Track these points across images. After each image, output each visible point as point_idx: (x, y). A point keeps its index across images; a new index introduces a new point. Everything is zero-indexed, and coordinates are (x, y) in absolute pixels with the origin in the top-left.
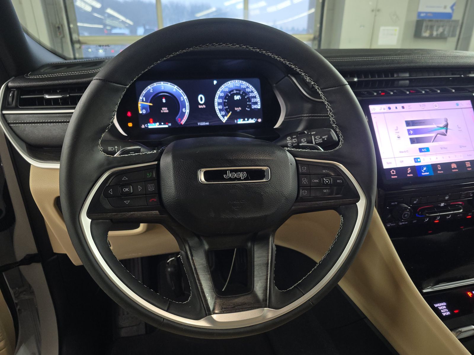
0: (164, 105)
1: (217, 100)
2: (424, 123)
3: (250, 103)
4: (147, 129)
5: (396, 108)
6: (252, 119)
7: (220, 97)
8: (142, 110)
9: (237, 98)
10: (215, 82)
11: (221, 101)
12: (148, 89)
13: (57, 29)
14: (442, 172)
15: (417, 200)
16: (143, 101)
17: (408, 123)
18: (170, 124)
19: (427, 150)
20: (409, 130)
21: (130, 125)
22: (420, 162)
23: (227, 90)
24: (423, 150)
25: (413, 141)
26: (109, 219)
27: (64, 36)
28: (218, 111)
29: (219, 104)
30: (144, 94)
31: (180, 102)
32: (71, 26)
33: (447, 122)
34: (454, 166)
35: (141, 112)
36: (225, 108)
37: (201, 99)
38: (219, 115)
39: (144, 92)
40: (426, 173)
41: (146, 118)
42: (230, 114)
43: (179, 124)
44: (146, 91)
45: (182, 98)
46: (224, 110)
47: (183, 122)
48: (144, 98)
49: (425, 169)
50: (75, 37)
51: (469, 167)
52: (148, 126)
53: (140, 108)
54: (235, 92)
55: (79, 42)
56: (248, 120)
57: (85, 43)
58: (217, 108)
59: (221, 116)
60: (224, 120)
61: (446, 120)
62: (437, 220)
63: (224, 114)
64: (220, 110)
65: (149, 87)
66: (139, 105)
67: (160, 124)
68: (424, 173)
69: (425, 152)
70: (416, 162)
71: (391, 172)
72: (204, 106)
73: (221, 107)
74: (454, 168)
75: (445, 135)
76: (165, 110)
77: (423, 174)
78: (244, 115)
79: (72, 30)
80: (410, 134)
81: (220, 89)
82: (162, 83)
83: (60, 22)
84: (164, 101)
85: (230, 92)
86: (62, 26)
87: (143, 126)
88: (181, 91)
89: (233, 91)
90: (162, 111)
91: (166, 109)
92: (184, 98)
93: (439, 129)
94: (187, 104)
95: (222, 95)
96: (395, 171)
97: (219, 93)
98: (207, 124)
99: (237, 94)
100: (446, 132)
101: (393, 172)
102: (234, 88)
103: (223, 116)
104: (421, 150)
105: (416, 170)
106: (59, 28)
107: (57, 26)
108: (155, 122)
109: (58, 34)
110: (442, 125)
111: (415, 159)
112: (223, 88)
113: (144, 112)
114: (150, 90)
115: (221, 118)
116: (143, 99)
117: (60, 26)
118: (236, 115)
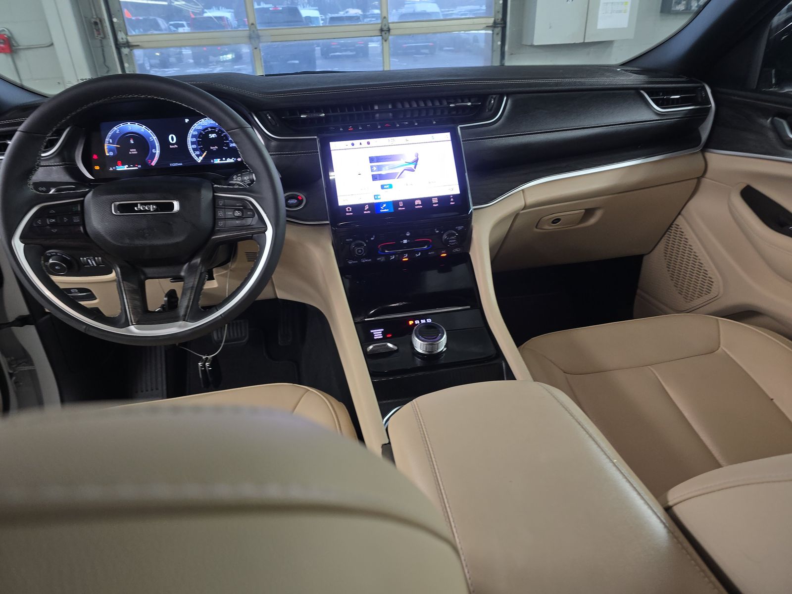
0: (133, 147)
1: (190, 139)
2: (390, 158)
3: (228, 141)
4: (115, 171)
5: (361, 144)
6: (231, 158)
7: (193, 136)
8: (109, 152)
9: (213, 136)
10: (187, 120)
11: (194, 140)
12: (115, 130)
13: (93, 26)
14: (404, 208)
15: (374, 236)
16: (109, 143)
17: (372, 160)
18: (140, 166)
19: (391, 186)
20: (372, 167)
21: (97, 168)
22: (380, 199)
23: (200, 128)
24: (385, 187)
25: (375, 178)
26: (39, 245)
27: (105, 37)
28: (191, 151)
29: (193, 143)
30: (110, 136)
31: (149, 143)
32: (115, 20)
33: (417, 157)
34: (418, 202)
35: (107, 154)
36: (199, 147)
37: (172, 139)
38: (193, 155)
39: (110, 134)
40: (385, 210)
41: (114, 160)
42: (205, 154)
43: (150, 165)
44: (112, 132)
45: (150, 138)
46: (199, 150)
47: (154, 163)
48: (111, 140)
49: (385, 205)
50: (121, 36)
51: (436, 203)
52: (116, 168)
53: (106, 151)
54: (210, 130)
55: (128, 45)
56: (226, 160)
57: (137, 46)
58: (190, 147)
59: (196, 156)
60: (199, 160)
61: (417, 155)
62: (405, 258)
63: (199, 153)
64: (194, 150)
65: (115, 128)
66: (106, 147)
67: (129, 167)
68: (383, 209)
69: (387, 188)
70: (375, 199)
71: (347, 209)
72: (176, 146)
73: (195, 146)
74: (418, 205)
75: (413, 171)
76: (133, 151)
77: (381, 211)
78: (221, 154)
79: (116, 26)
80: (372, 171)
81: (193, 128)
82: (129, 123)
83: (96, 15)
84: (132, 142)
85: (204, 130)
86: (101, 21)
87: (111, 169)
88: (150, 131)
89: (207, 129)
90: (130, 153)
91: (135, 150)
92: (154, 138)
93: (406, 165)
94: (157, 144)
95: (196, 133)
96: (350, 208)
97: (192, 132)
98: (181, 164)
99: (212, 132)
100: (415, 168)
101: (349, 209)
102: (208, 126)
103: (198, 156)
104: (383, 187)
105: (375, 207)
106: (96, 23)
107: (93, 20)
108: (123, 164)
109: (96, 33)
110: (411, 161)
111: (375, 196)
112: (195, 127)
113: (111, 154)
114: (116, 131)
115: (196, 158)
116: (109, 141)
117: (98, 21)
118: (212, 155)
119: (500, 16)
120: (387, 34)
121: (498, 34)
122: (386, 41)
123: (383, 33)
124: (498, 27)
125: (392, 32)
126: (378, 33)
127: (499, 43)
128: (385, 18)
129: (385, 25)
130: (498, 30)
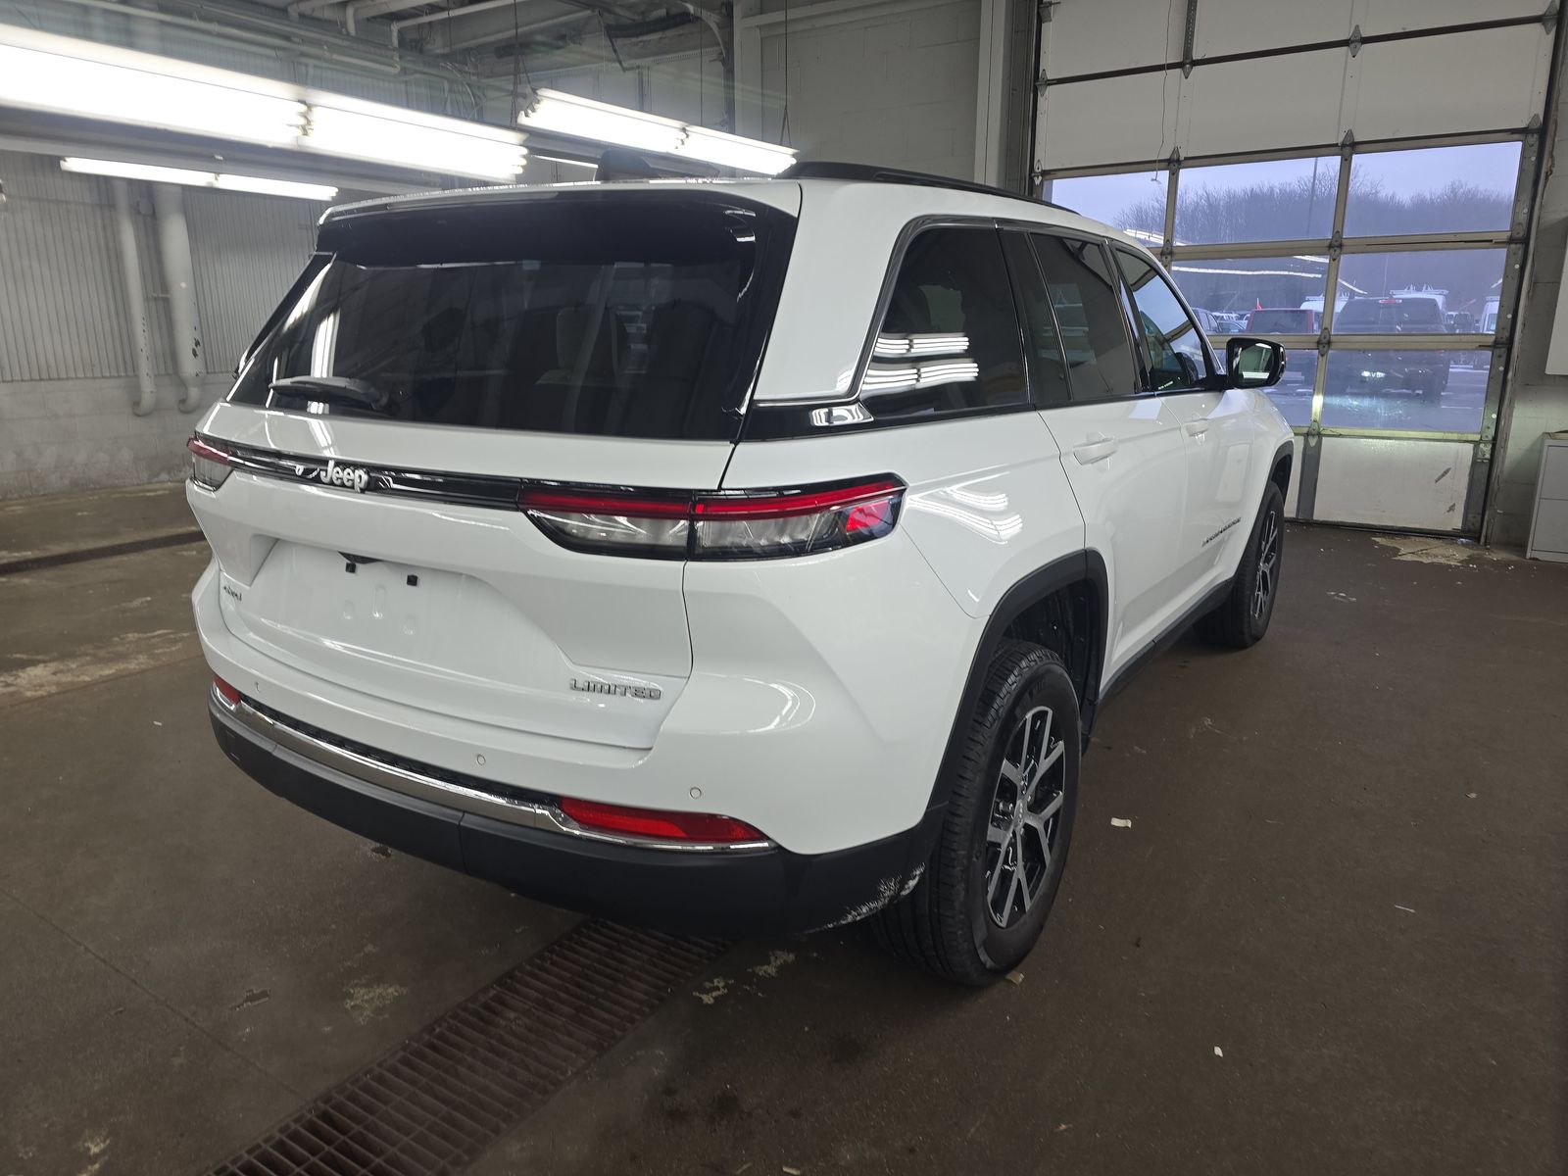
119: (1507, 334)
120: (1327, 347)
121: (1500, 356)
122: (1323, 355)
123: (1321, 346)
124: (1500, 348)
125: (1333, 346)
126: (1315, 346)
127: (1502, 369)
128: (1326, 329)
129: (1325, 338)
130: (1503, 351)
